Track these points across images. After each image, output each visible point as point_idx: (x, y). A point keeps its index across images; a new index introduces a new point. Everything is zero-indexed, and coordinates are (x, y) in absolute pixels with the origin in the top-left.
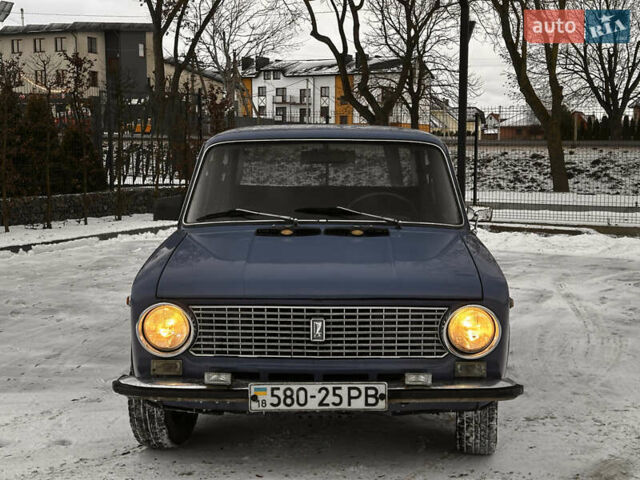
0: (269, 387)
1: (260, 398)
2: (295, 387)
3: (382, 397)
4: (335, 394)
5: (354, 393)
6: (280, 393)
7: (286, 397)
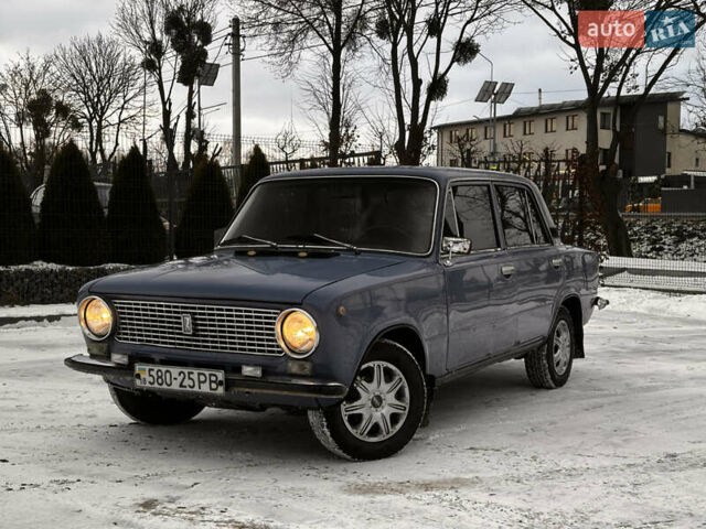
0: (147, 368)
1: (142, 376)
2: (164, 369)
3: (221, 383)
4: (190, 378)
5: (202, 378)
6: (154, 373)
7: (158, 377)
